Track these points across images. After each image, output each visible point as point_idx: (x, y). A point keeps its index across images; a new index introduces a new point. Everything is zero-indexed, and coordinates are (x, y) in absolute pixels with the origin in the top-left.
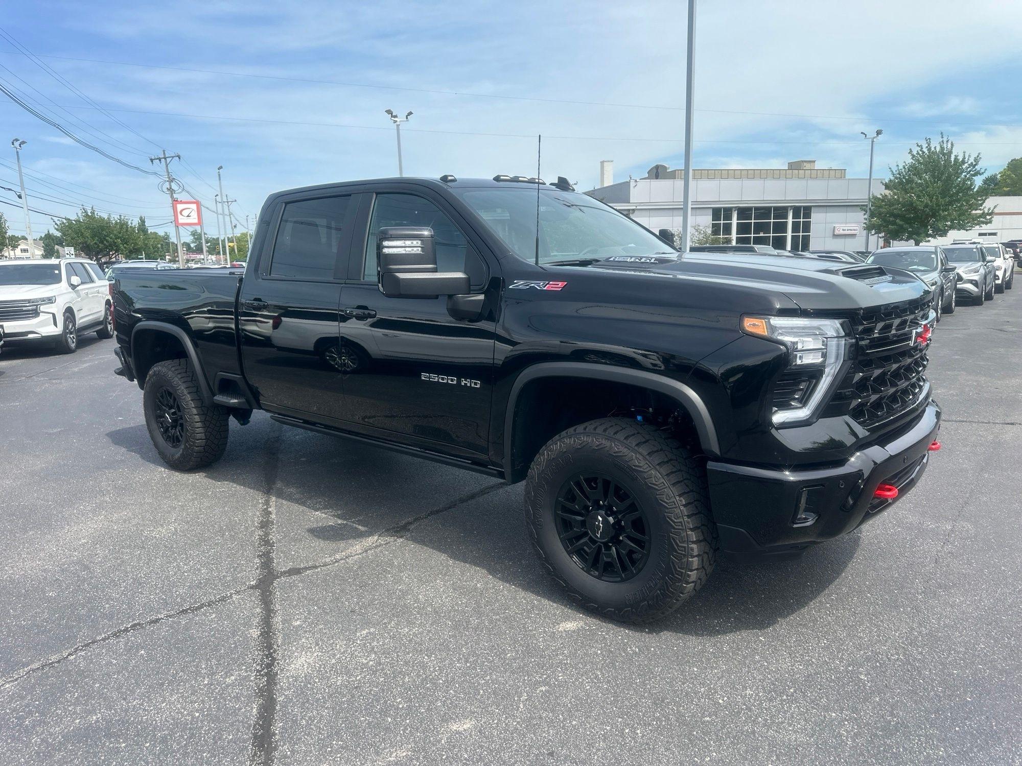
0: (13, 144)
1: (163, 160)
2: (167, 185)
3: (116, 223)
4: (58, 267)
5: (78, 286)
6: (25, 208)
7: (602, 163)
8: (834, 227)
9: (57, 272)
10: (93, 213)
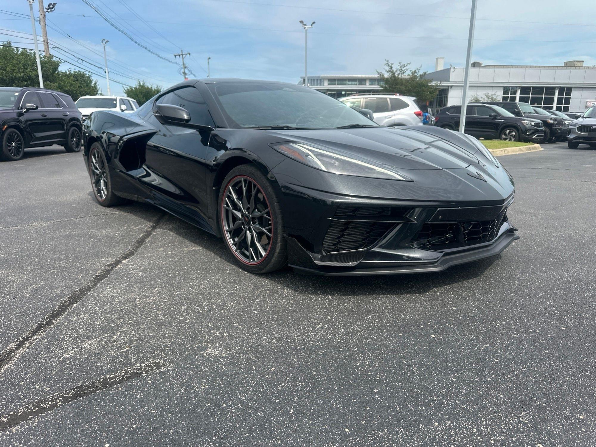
0: (102, 42)
1: (181, 56)
2: (183, 70)
3: (155, 90)
4: (115, 100)
5: (125, 110)
6: (108, 79)
7: (437, 59)
8: (587, 102)
9: (115, 102)
10: (143, 84)
